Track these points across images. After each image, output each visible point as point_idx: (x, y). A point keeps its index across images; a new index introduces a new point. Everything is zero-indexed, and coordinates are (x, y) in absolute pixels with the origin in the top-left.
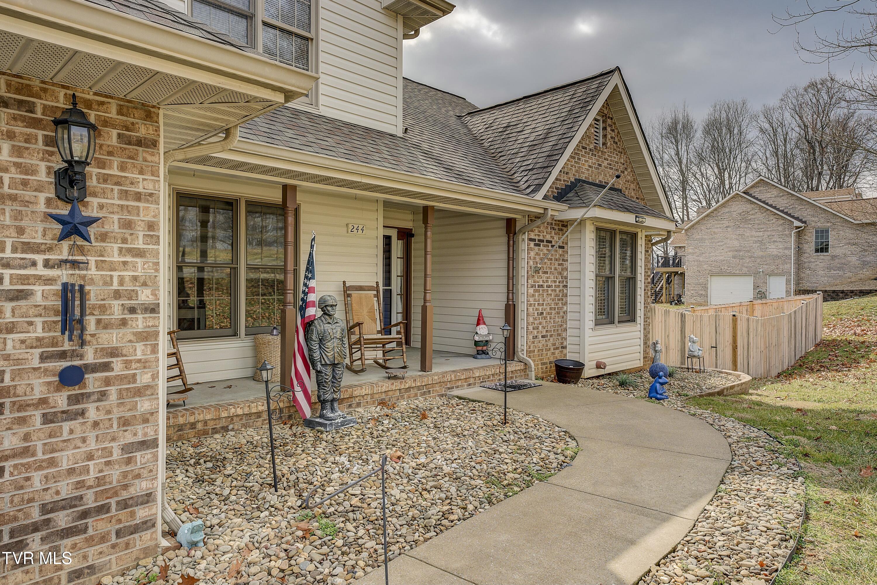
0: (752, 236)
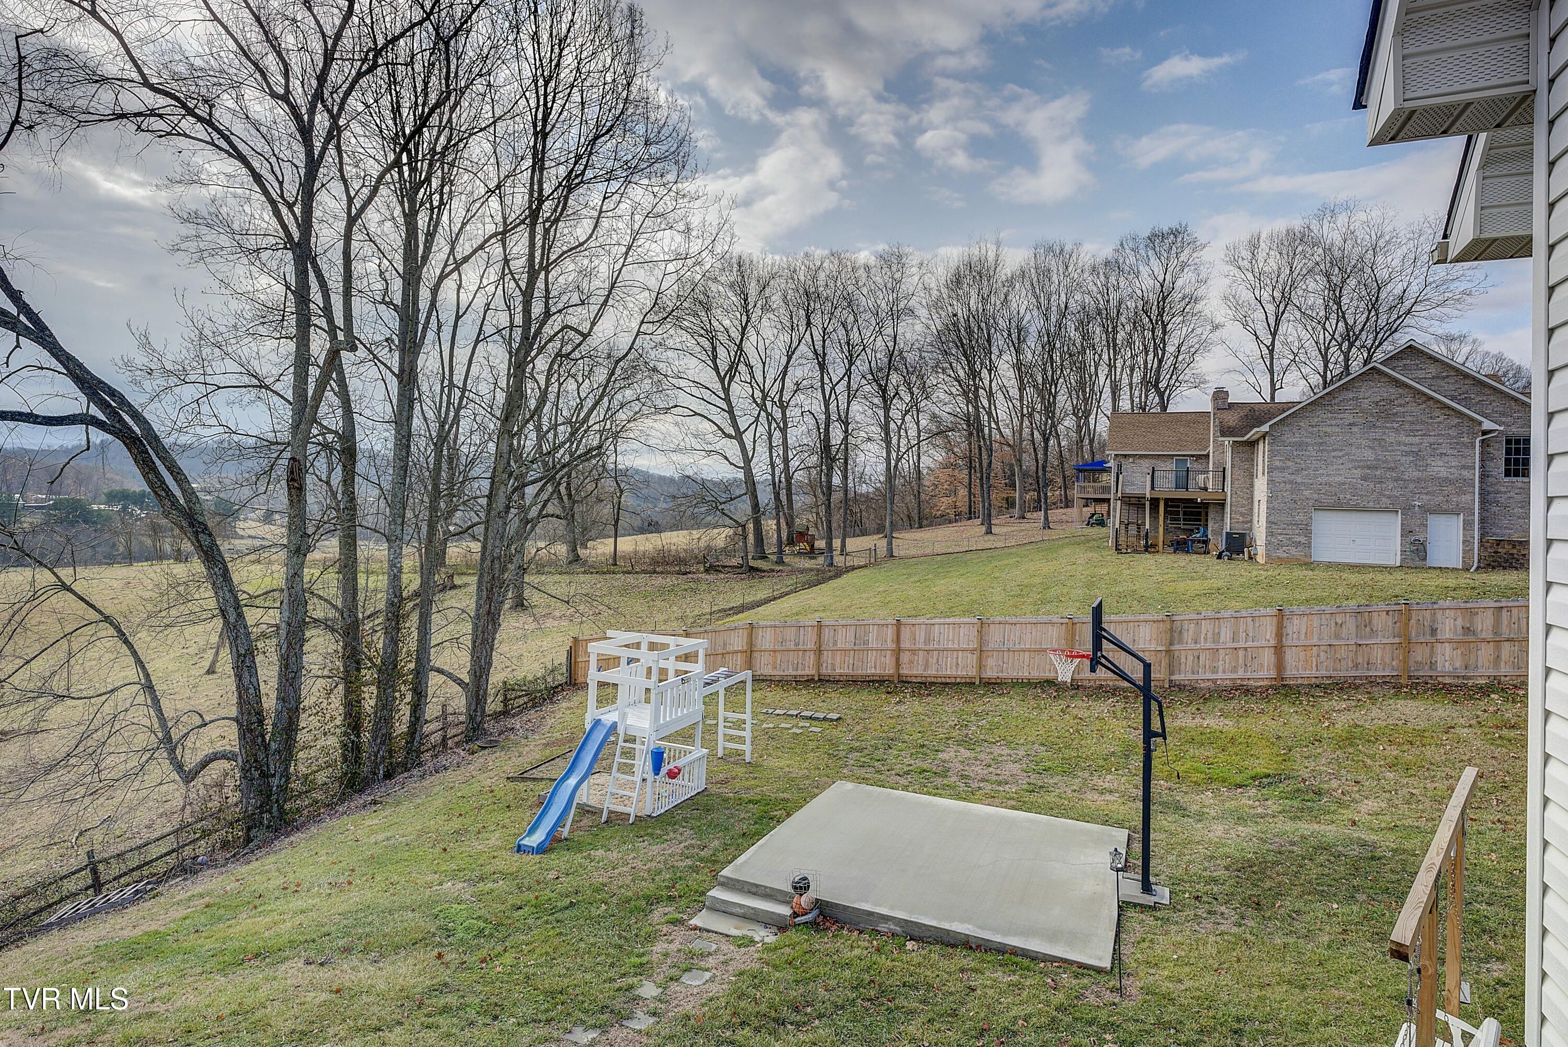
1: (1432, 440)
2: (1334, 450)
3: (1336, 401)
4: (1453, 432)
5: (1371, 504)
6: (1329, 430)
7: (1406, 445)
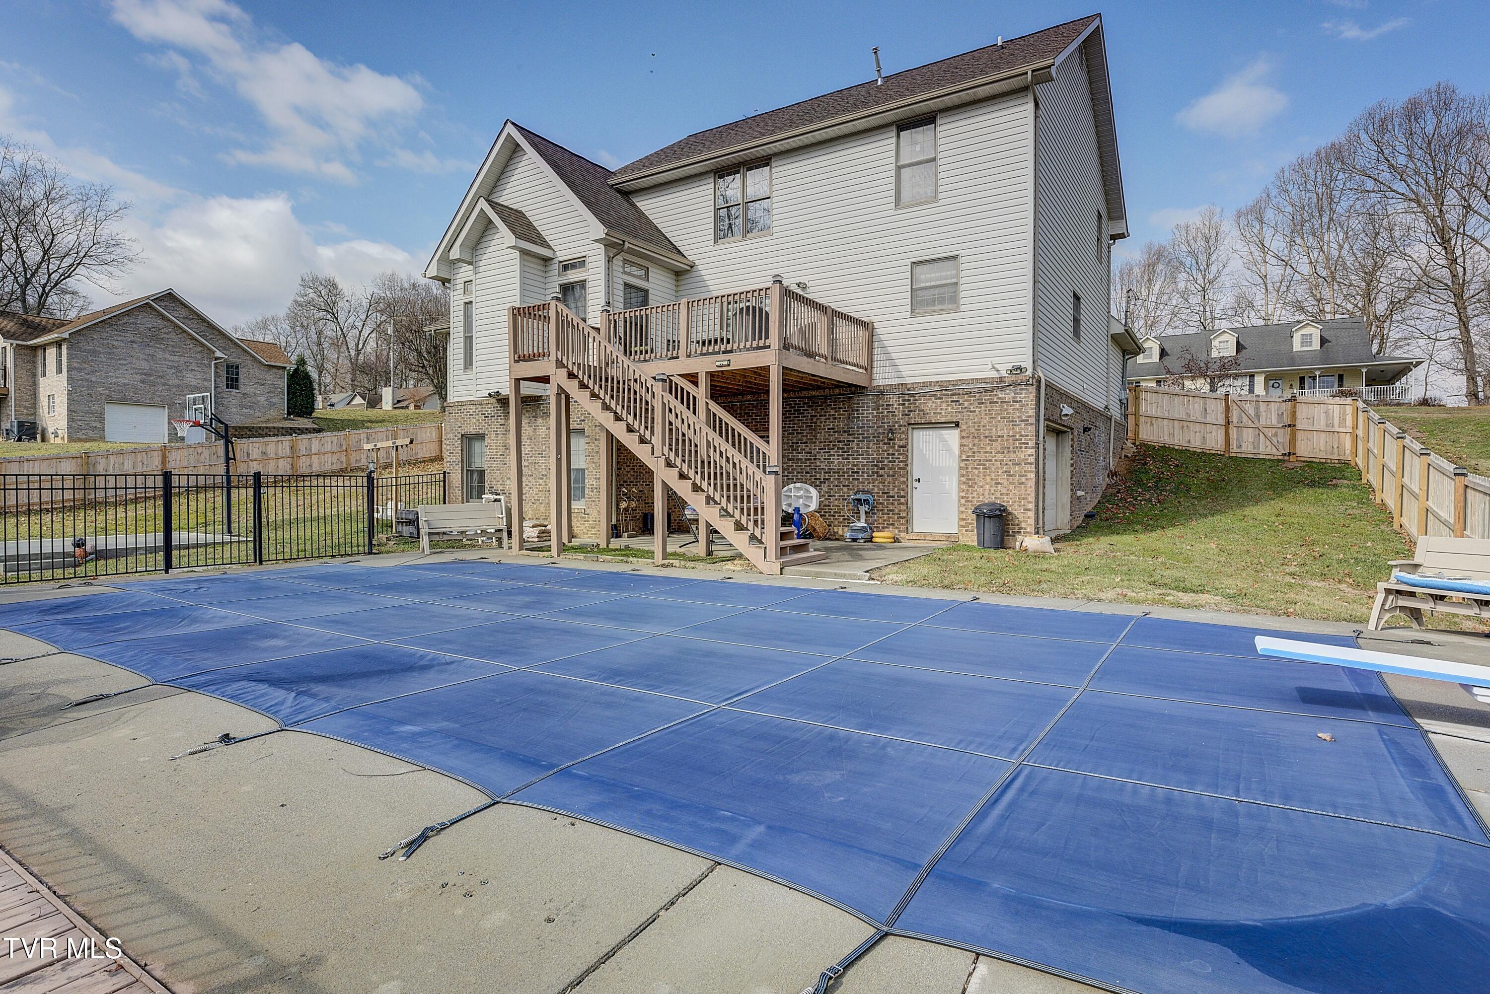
0: (165, 359)
1: (186, 359)
2: (120, 359)
3: (121, 322)
4: (198, 356)
5: (148, 401)
6: (116, 343)
7: (170, 361)
